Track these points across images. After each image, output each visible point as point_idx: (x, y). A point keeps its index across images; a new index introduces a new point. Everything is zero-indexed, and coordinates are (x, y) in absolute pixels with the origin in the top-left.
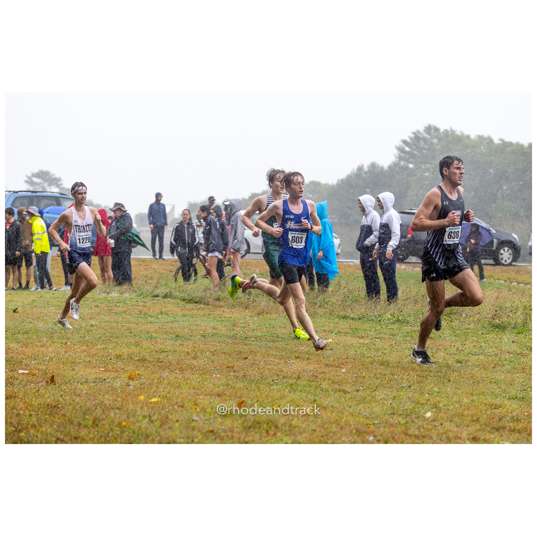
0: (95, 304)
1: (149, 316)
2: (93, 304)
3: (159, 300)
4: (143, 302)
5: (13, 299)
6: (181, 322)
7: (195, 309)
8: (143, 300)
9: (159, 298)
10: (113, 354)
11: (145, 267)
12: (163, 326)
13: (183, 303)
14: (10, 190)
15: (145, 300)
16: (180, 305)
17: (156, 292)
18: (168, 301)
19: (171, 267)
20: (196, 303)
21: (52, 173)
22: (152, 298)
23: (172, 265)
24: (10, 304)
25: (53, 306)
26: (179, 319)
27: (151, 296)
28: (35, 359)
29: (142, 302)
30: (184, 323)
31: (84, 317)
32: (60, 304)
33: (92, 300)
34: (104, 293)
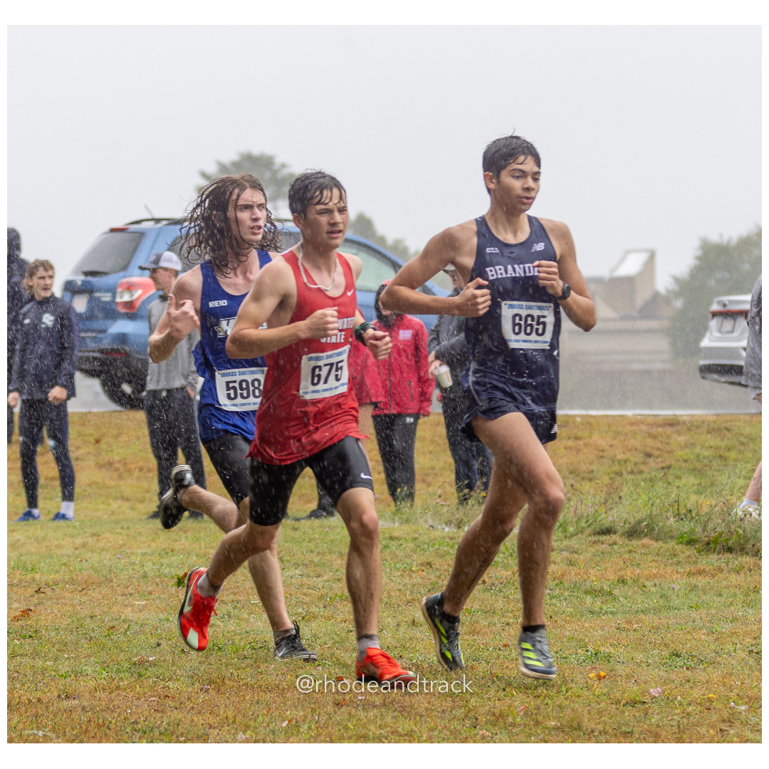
0: (423, 559)
1: (586, 592)
2: (415, 557)
3: (615, 543)
4: (567, 549)
5: (177, 546)
6: (685, 612)
7: (725, 569)
8: (565, 543)
9: (614, 537)
10: (482, 710)
11: (570, 443)
12: (629, 622)
13: (690, 551)
14: (157, 216)
15: (574, 543)
16: (682, 557)
17: (606, 520)
18: (644, 546)
19: (650, 442)
20: (730, 550)
21: (278, 161)
22: (596, 538)
23: (654, 437)
24: (165, 561)
25: (297, 565)
26: (676, 602)
27: (589, 530)
28: (247, 727)
29: (562, 550)
30: (694, 614)
31: (390, 597)
32: (316, 560)
33: (411, 545)
34: (448, 523)
